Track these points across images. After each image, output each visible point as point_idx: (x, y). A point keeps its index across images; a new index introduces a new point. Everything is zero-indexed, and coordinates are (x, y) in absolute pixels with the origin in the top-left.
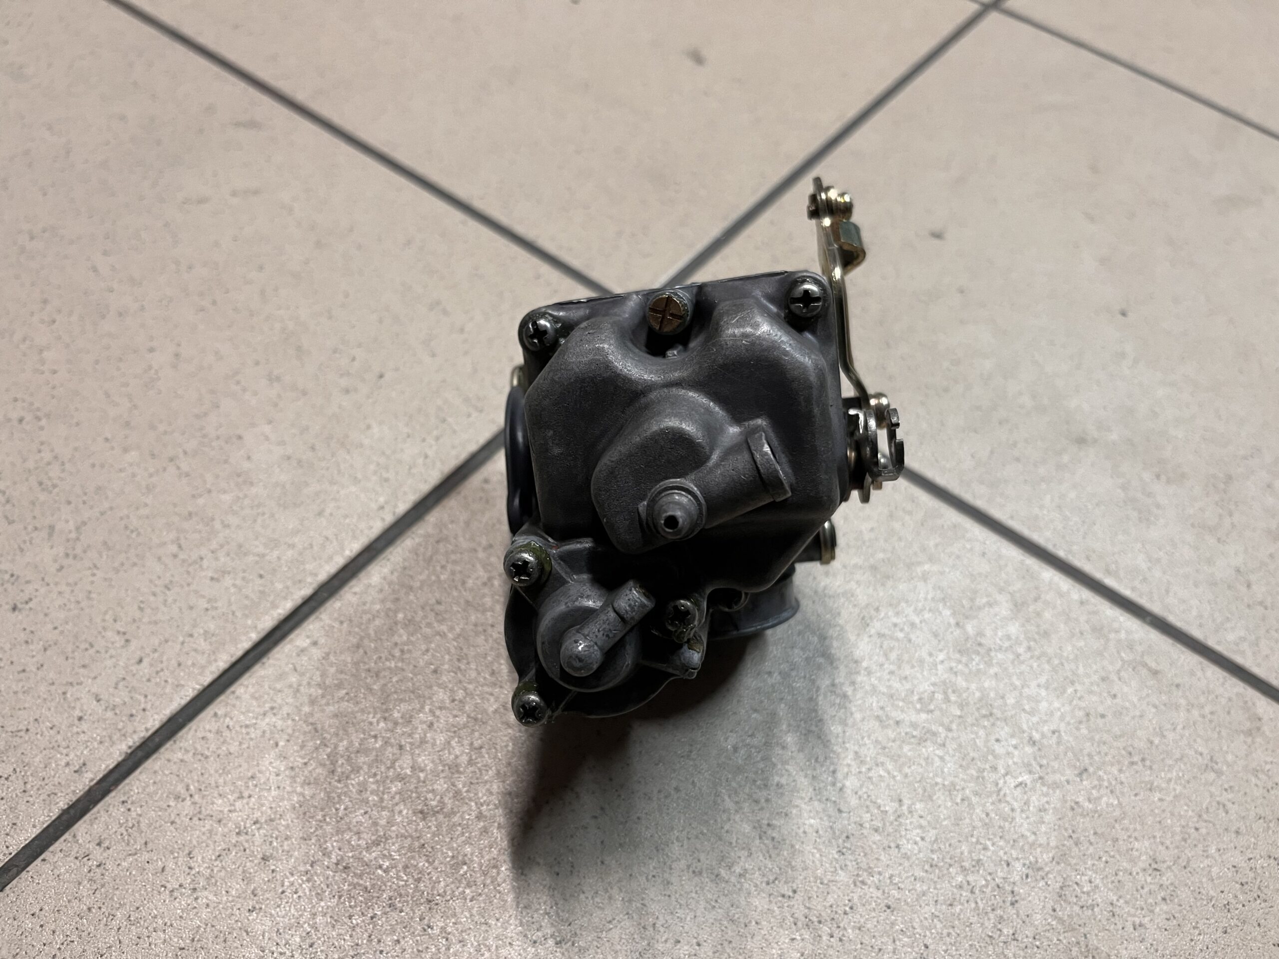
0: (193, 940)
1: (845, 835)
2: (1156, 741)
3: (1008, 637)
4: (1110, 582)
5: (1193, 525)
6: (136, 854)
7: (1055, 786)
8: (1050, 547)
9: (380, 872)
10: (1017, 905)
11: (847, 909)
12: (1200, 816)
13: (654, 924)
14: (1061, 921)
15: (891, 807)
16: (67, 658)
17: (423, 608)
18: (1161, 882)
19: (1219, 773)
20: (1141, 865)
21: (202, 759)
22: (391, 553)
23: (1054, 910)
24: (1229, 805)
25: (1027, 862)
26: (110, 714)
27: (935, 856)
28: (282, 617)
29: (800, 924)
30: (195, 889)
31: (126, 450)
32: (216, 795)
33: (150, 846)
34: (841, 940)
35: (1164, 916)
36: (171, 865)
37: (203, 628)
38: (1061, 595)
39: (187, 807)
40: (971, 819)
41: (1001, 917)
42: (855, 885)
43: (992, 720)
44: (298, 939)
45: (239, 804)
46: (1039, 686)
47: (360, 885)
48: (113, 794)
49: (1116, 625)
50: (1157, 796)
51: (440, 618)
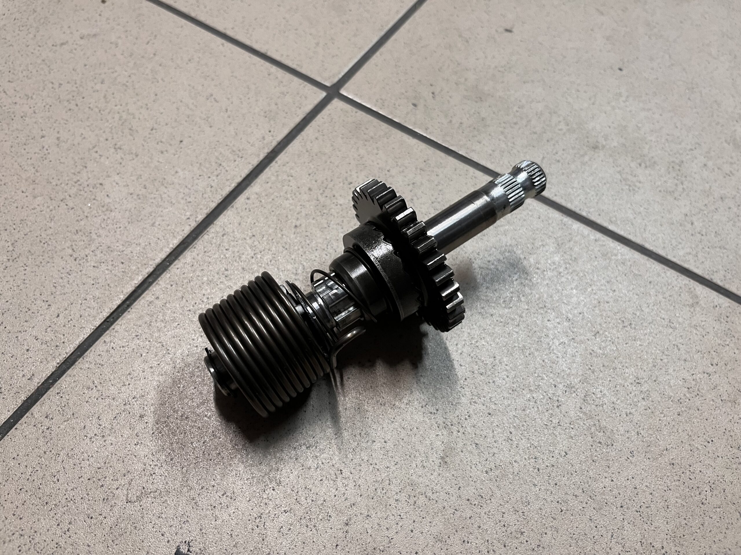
0: (105, 463)
1: (464, 378)
2: (638, 314)
3: (554, 263)
4: (611, 227)
5: (660, 191)
6: (68, 420)
7: (581, 342)
8: (577, 211)
9: (206, 418)
10: (560, 407)
11: (467, 417)
12: (663, 353)
13: (360, 433)
14: (585, 414)
15: (489, 361)
16: (16, 318)
17: (218, 274)
18: (642, 390)
19: (675, 329)
20: (630, 381)
21: (100, 366)
22: (196, 244)
23: (581, 408)
24: (680, 346)
25: (566, 384)
26: (44, 346)
27: (515, 386)
28: (137, 285)
29: (441, 427)
30: (103, 436)
31: (35, 197)
32: (110, 385)
33: (76, 416)
34: (464, 433)
35: (644, 408)
36: (88, 424)
37: (92, 295)
38: (584, 237)
39: (95, 393)
40: (535, 364)
41: (552, 414)
42: (471, 404)
43: (545, 309)
44: (164, 457)
45: (123, 389)
46: (572, 289)
47: (196, 426)
48: (51, 389)
49: (615, 252)
50: (638, 343)
51: (228, 278)
